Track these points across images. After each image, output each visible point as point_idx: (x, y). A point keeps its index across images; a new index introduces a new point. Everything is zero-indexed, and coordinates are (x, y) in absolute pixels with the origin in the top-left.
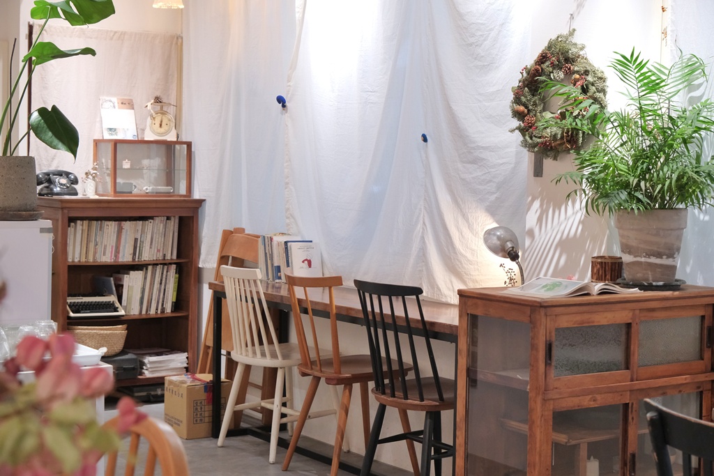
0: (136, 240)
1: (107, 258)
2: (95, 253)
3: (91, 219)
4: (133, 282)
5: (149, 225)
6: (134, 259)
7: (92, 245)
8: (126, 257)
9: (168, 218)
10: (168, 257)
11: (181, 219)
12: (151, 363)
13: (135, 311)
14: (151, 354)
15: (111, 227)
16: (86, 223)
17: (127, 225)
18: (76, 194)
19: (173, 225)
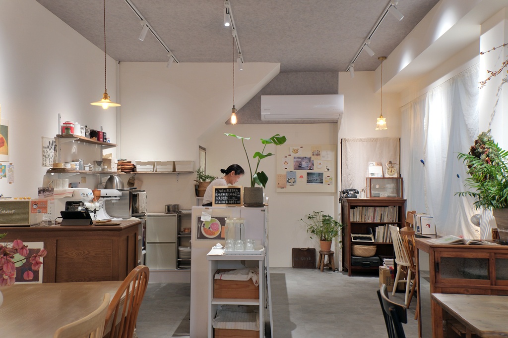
0: (382, 214)
1: (370, 221)
2: (365, 219)
3: (363, 206)
4: (380, 230)
5: (387, 209)
6: (381, 222)
7: (363, 216)
8: (377, 220)
9: (395, 207)
10: (395, 221)
11: (399, 207)
12: (386, 261)
13: (381, 241)
14: (387, 258)
15: (371, 209)
16: (361, 208)
17: (378, 209)
18: (356, 197)
19: (396, 209)
